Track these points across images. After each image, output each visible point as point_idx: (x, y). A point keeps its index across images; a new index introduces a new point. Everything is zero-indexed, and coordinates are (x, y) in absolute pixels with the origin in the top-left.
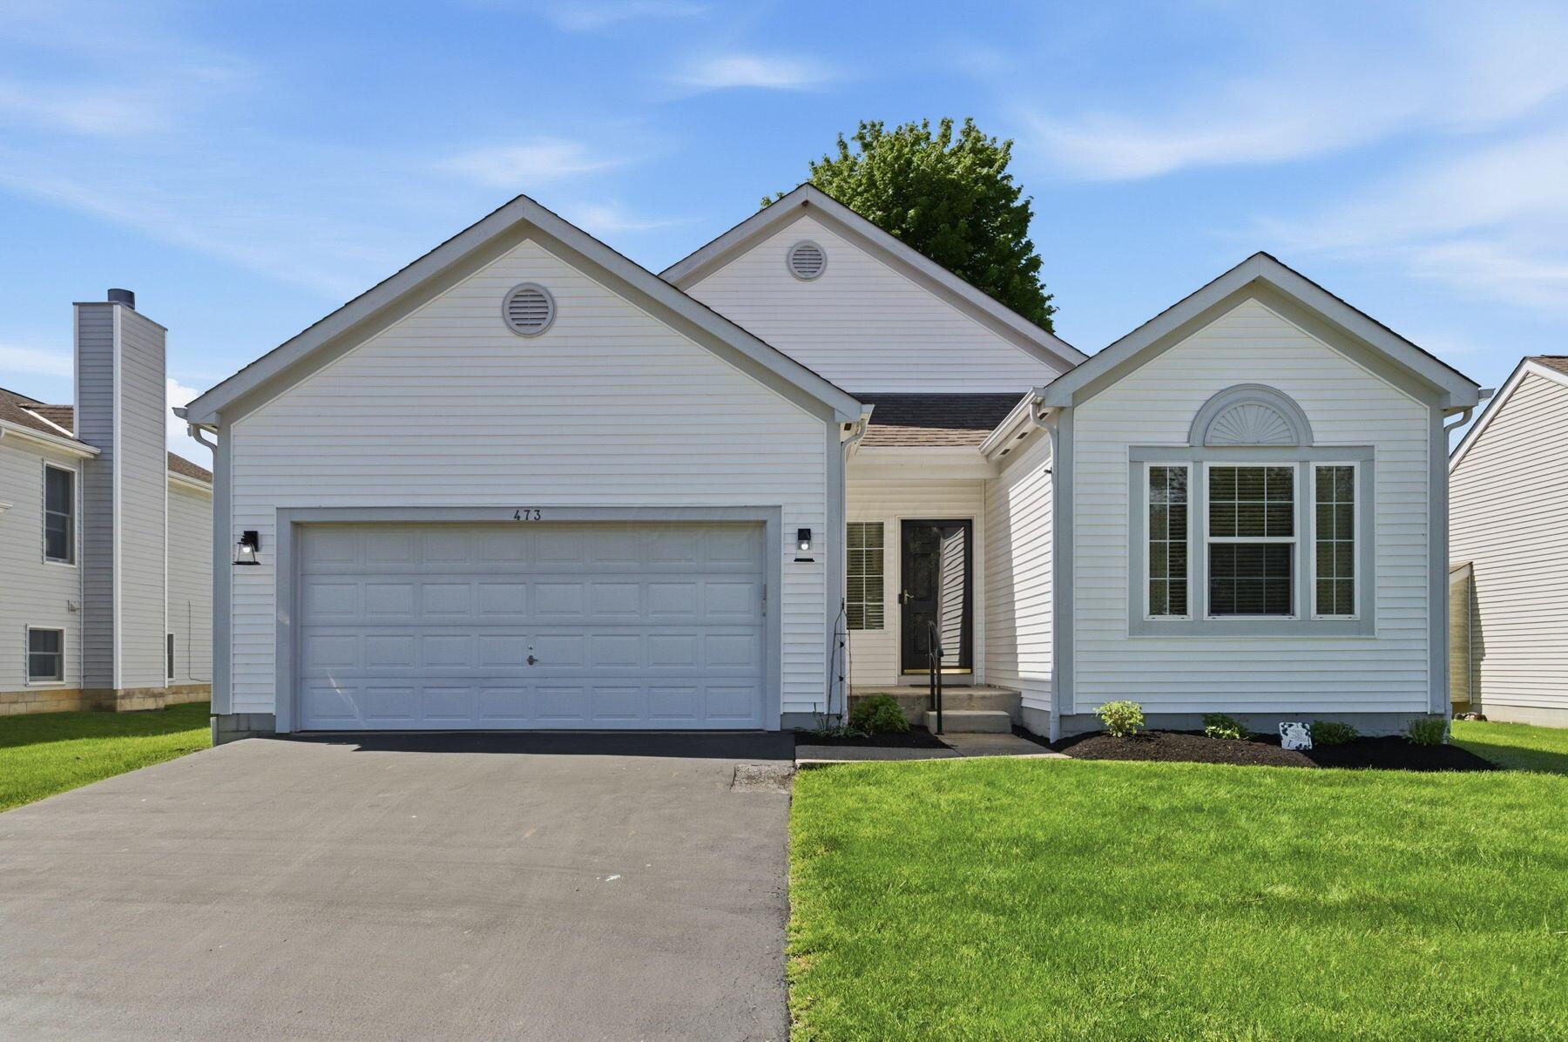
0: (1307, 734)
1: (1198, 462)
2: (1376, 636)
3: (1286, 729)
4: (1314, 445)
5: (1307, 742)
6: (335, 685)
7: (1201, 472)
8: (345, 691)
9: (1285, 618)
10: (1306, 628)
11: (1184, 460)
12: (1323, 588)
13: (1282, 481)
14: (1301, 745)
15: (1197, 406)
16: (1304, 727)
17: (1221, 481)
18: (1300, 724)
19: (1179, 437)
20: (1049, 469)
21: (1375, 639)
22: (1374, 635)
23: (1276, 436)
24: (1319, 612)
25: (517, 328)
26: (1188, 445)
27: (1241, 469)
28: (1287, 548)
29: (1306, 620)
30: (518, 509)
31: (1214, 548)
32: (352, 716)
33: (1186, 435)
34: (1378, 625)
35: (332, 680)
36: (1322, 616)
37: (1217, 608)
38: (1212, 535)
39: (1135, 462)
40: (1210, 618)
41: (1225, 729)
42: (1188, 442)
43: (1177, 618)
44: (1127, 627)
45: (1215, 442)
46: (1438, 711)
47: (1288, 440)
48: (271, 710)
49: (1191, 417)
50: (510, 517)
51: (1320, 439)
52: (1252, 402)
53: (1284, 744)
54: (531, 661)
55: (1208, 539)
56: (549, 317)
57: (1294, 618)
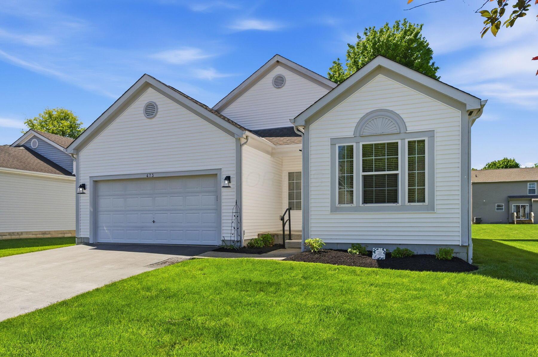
0: (384, 253)
1: (358, 143)
2: (435, 211)
3: (375, 251)
4: (407, 132)
5: (383, 256)
6: (105, 229)
7: (359, 146)
8: (108, 231)
9: (394, 205)
10: (403, 209)
11: (351, 142)
12: (411, 193)
13: (393, 148)
14: (380, 258)
15: (357, 120)
16: (383, 250)
17: (367, 150)
18: (382, 249)
19: (351, 134)
20: (301, 149)
21: (435, 213)
22: (434, 211)
23: (391, 130)
24: (409, 202)
25: (148, 116)
26: (354, 136)
27: (375, 144)
28: (396, 175)
29: (403, 205)
30: (147, 174)
31: (365, 177)
32: (109, 239)
33: (353, 132)
34: (436, 207)
35: (105, 227)
36: (410, 203)
37: (366, 200)
38: (363, 172)
39: (333, 145)
40: (363, 205)
41: (354, 250)
42: (354, 135)
43: (349, 205)
44: (329, 209)
45: (364, 134)
46: (465, 245)
47: (396, 131)
48: (88, 236)
49: (355, 125)
50: (145, 176)
51: (409, 129)
52: (379, 117)
53: (373, 257)
54: (154, 222)
55: (362, 173)
56: (155, 112)
57: (398, 205)
